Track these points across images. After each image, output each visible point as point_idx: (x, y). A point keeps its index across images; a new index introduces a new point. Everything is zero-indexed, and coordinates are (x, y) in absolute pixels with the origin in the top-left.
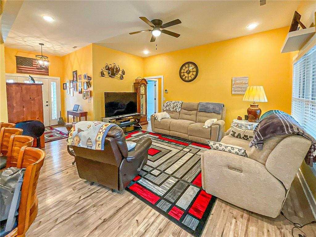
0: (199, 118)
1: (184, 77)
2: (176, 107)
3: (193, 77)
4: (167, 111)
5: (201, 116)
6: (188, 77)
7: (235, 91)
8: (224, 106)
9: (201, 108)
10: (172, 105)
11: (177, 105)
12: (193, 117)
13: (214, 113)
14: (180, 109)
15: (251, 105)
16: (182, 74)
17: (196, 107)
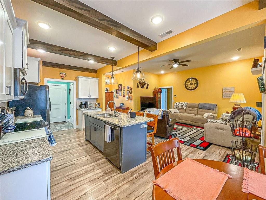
0: (199, 113)
1: (188, 87)
2: (183, 106)
3: (194, 87)
4: (176, 108)
5: (200, 111)
6: (191, 87)
7: (225, 96)
8: (217, 105)
9: (201, 106)
10: (180, 105)
11: (184, 105)
12: (195, 112)
13: (210, 109)
14: (186, 107)
15: (235, 105)
16: (187, 85)
17: (197, 106)
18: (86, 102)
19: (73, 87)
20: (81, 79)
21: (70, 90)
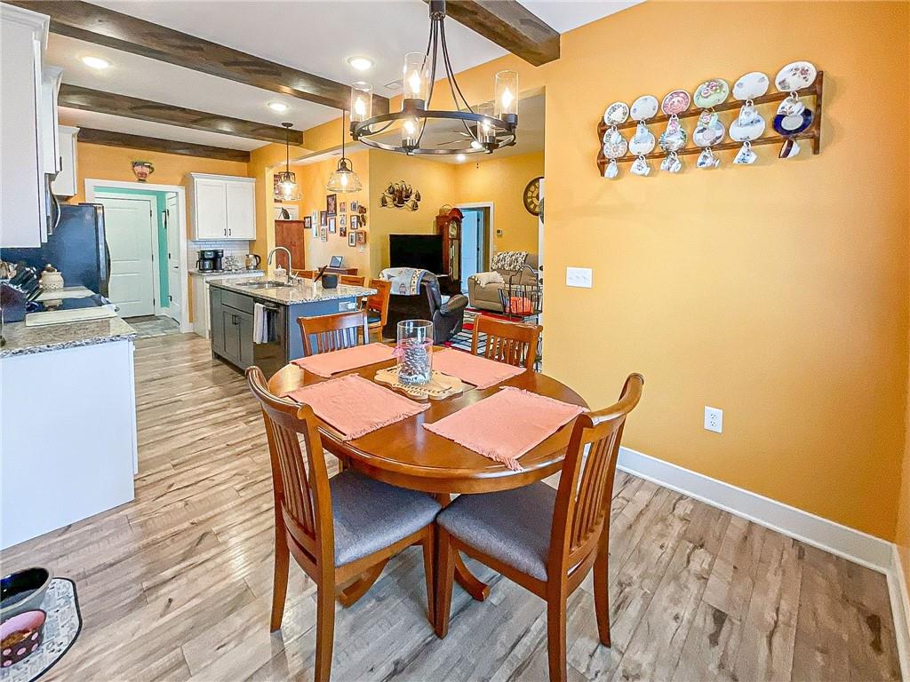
1: (533, 205)
2: (514, 262)
4: (498, 270)
10: (508, 259)
11: (517, 259)
16: (529, 200)
18: (216, 252)
19: (177, 204)
20: (202, 183)
21: (167, 212)
